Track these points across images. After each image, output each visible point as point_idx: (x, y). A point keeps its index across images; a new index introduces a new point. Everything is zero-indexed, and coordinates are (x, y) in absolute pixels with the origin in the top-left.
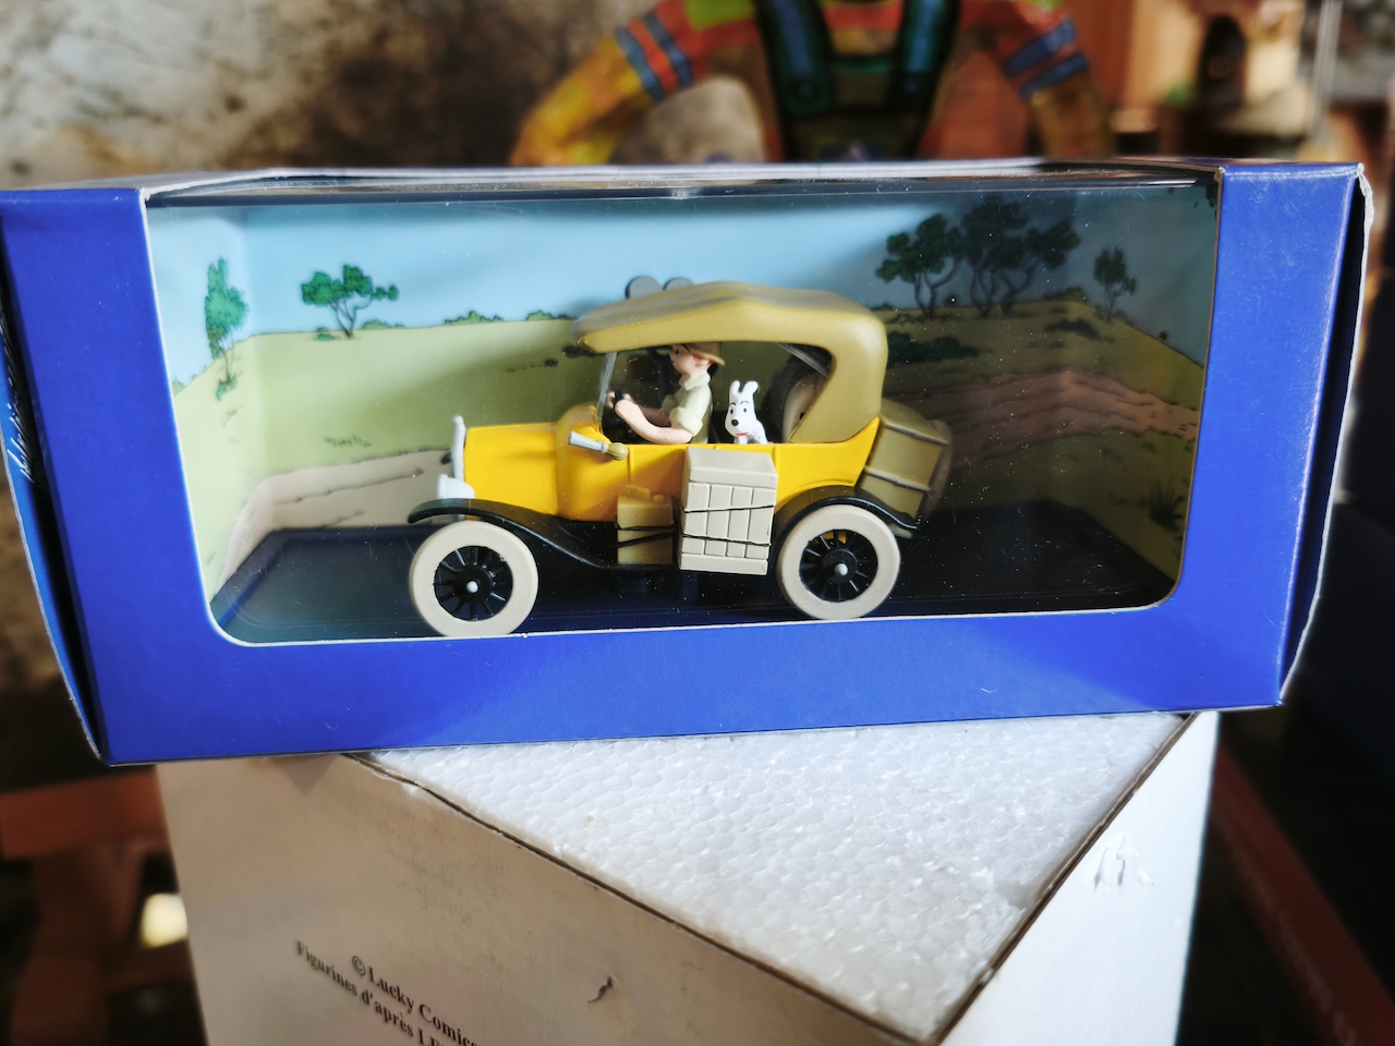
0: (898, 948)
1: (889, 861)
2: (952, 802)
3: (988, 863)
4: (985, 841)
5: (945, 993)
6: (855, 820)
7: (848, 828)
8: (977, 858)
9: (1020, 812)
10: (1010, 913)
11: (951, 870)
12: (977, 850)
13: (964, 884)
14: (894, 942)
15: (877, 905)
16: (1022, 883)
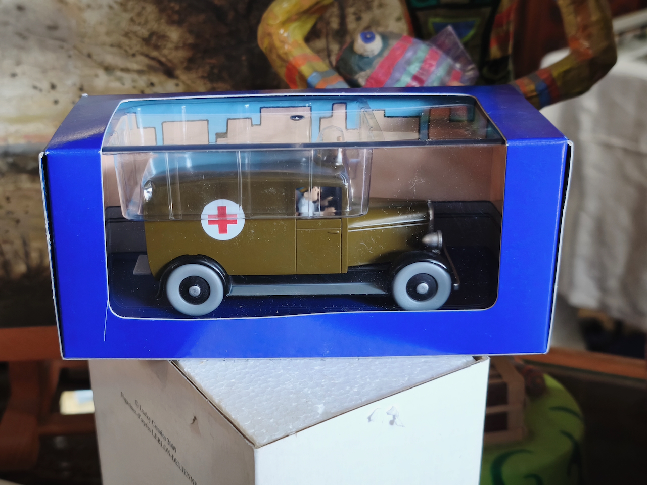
0: (272, 421)
1: (291, 396)
2: (333, 382)
3: (324, 404)
4: (333, 396)
5: (275, 435)
6: (292, 380)
7: (285, 383)
8: (324, 401)
9: (356, 390)
10: (317, 419)
11: (310, 403)
12: (327, 398)
13: (309, 408)
14: (271, 419)
15: (274, 408)
16: (332, 412)
